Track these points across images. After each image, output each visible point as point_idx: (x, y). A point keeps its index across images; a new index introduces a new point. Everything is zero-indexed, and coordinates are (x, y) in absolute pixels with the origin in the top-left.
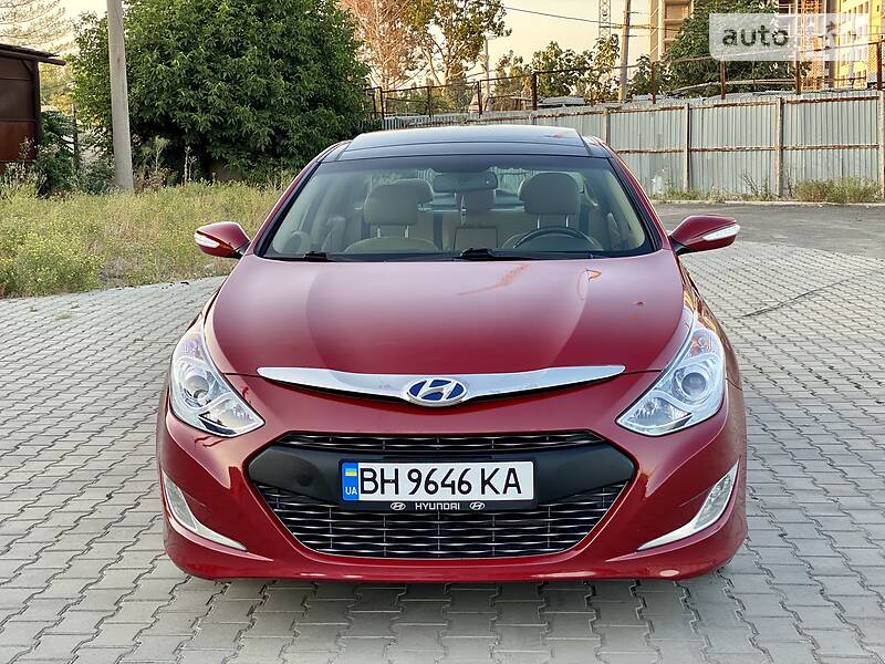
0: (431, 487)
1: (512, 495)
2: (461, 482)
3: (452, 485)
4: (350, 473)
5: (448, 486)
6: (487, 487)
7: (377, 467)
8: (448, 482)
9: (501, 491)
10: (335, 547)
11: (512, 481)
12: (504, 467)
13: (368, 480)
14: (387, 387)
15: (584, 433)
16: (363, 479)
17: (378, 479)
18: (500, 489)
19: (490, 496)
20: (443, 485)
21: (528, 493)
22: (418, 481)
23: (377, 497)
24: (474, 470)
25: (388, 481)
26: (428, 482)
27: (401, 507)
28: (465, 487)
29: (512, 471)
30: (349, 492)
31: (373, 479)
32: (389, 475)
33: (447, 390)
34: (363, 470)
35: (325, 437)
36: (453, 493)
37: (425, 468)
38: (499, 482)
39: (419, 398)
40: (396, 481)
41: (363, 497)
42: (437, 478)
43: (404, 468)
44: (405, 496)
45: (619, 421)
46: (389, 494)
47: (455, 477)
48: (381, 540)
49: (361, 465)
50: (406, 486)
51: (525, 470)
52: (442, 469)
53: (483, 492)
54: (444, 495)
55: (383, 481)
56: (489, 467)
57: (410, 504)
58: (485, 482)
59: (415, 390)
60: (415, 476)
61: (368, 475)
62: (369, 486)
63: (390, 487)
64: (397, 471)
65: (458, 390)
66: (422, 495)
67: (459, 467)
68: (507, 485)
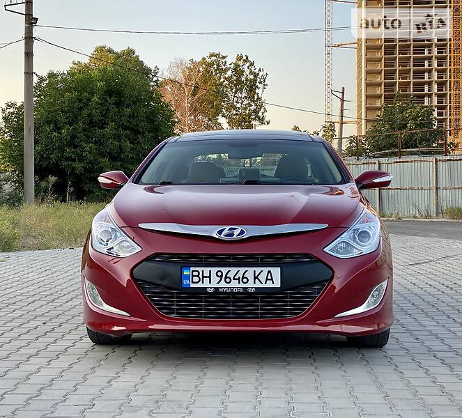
0: (228, 280)
1: (269, 285)
2: (243, 277)
3: (239, 279)
5: (236, 279)
6: (257, 280)
7: (200, 269)
8: (237, 277)
9: (264, 283)
10: (177, 313)
11: (269, 277)
12: (266, 270)
13: (195, 276)
14: (206, 231)
15: (306, 255)
16: (193, 276)
17: (201, 276)
18: (264, 281)
19: (258, 285)
20: (234, 279)
21: (277, 284)
22: (221, 277)
23: (200, 285)
24: (250, 271)
25: (206, 277)
26: (226, 277)
27: (212, 290)
28: (245, 280)
29: (269, 272)
30: (186, 282)
31: (198, 276)
32: (206, 274)
33: (236, 233)
34: (193, 271)
35: (174, 255)
36: (239, 283)
37: (224, 270)
38: (263, 277)
39: (222, 236)
40: (210, 277)
41: (193, 285)
42: (231, 275)
43: (214, 270)
44: (214, 284)
45: (325, 250)
46: (206, 284)
47: (240, 275)
48: (201, 310)
49: (192, 269)
50: (215, 279)
51: (276, 272)
52: (233, 270)
53: (254, 283)
54: (234, 284)
55: (203, 277)
56: (258, 270)
57: (217, 289)
58: (255, 278)
59: (220, 232)
60: (219, 274)
61: (195, 274)
62: (196, 279)
63: (206, 280)
64: (210, 271)
65: (242, 232)
66: (223, 284)
67: (242, 270)
68: (267, 279)
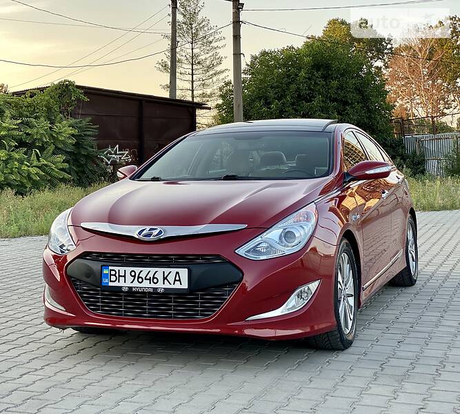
0: (140, 280)
1: (177, 285)
2: (154, 278)
3: (150, 279)
4: (106, 271)
5: (148, 279)
6: (166, 281)
7: (117, 269)
8: (148, 277)
9: (172, 284)
10: (102, 310)
11: (177, 278)
12: (174, 270)
13: (113, 275)
15: (218, 257)
16: (111, 275)
17: (117, 275)
18: (172, 282)
19: (167, 286)
20: (146, 279)
21: (185, 285)
22: (134, 276)
23: (116, 284)
24: (160, 272)
25: (121, 276)
26: (139, 277)
27: (126, 289)
28: (155, 280)
29: (177, 273)
30: (105, 281)
31: (115, 275)
32: (122, 273)
33: (155, 233)
34: (111, 270)
35: (100, 254)
36: (150, 283)
37: (137, 270)
38: (171, 278)
39: (141, 236)
40: (125, 276)
41: (111, 284)
42: (143, 275)
43: (129, 269)
44: (128, 284)
45: (236, 251)
46: (121, 283)
47: (151, 275)
48: (121, 307)
49: (110, 268)
50: (129, 278)
51: (184, 273)
52: (145, 270)
53: (164, 284)
54: (146, 284)
55: (119, 276)
56: (167, 270)
57: (130, 288)
58: (165, 278)
59: (141, 232)
60: (133, 274)
61: (113, 273)
62: (113, 278)
63: (122, 279)
64: (125, 271)
65: (160, 233)
66: (136, 284)
67: (153, 270)
68: (175, 280)
